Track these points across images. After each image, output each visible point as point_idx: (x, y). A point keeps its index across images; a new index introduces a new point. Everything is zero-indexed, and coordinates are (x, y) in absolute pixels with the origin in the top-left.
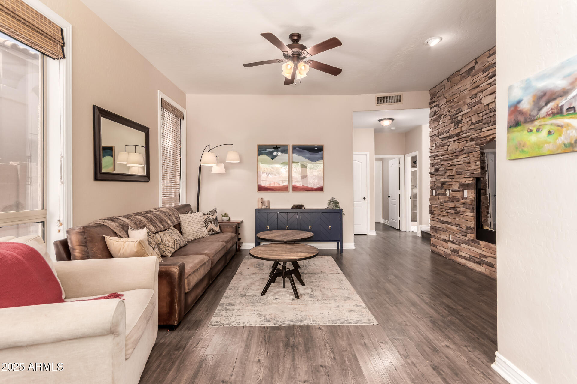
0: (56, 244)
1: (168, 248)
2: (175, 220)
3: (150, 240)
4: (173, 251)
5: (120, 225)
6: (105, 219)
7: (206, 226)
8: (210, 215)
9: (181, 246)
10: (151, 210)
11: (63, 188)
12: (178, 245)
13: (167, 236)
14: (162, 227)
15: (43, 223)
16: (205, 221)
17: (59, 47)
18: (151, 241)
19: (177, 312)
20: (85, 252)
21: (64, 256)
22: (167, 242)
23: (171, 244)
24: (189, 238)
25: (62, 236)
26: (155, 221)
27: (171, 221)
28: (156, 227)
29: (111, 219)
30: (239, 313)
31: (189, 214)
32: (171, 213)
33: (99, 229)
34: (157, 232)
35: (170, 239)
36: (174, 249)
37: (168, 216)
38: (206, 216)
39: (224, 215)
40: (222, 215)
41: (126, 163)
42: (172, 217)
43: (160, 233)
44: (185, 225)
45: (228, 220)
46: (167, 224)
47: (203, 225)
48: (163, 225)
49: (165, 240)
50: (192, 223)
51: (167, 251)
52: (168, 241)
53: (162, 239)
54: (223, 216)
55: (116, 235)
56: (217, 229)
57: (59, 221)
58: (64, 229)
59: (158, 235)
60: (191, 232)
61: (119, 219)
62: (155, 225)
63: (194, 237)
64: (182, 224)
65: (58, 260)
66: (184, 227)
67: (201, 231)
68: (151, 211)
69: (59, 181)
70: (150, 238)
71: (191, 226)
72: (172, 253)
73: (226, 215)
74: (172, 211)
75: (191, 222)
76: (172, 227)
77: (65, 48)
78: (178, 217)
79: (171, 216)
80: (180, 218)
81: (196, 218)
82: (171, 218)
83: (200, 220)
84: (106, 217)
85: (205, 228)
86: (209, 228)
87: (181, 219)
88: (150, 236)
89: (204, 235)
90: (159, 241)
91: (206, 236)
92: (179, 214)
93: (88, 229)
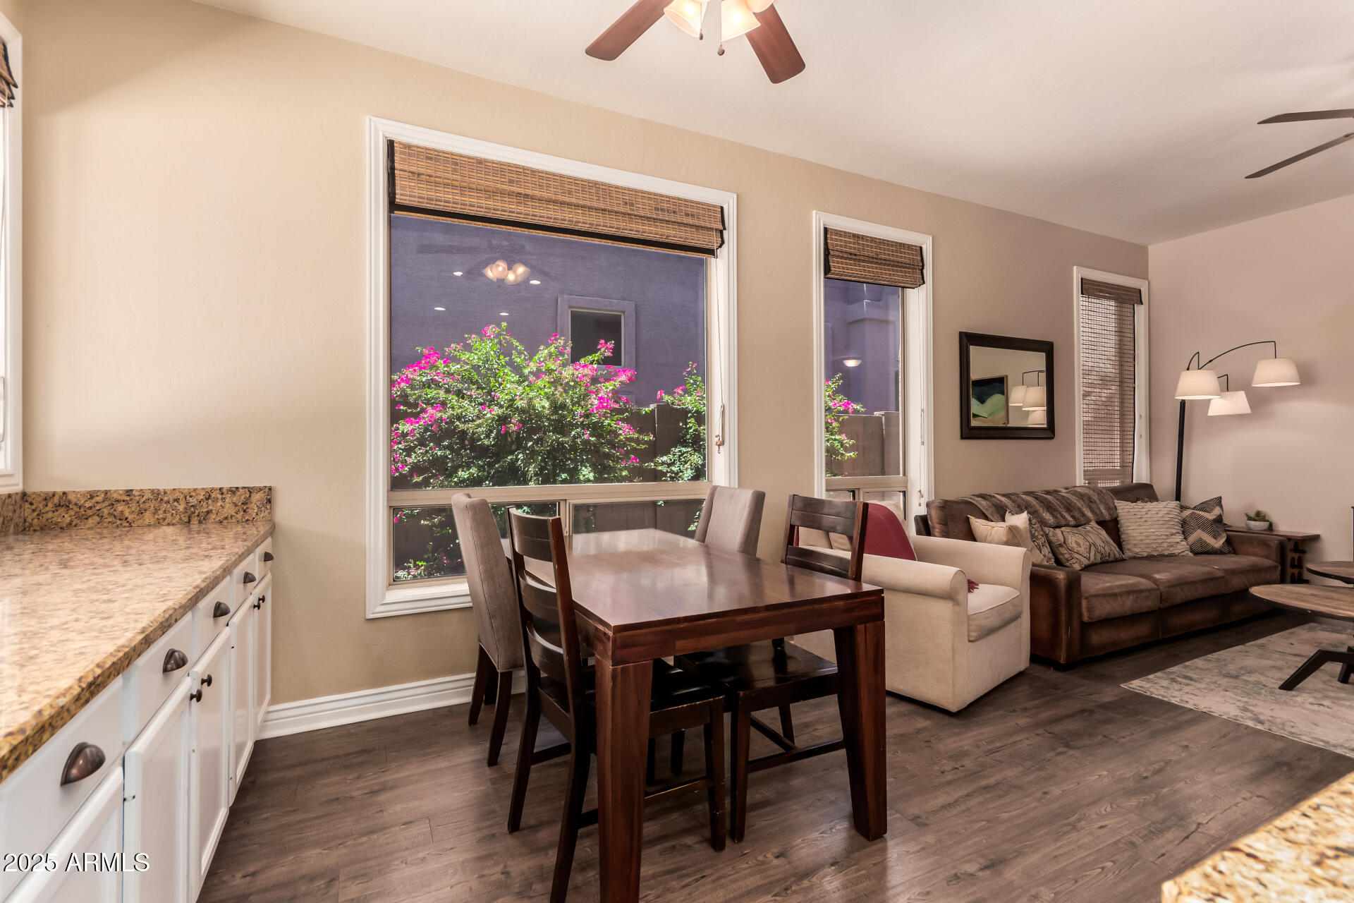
0: (917, 518)
1: (1076, 555)
2: (1104, 511)
3: (1033, 532)
4: (1086, 562)
5: (993, 505)
6: (974, 495)
7: (1185, 534)
8: (1201, 510)
9: (1107, 558)
10: (1058, 489)
11: (924, 448)
12: (1099, 557)
13: (1077, 535)
14: (1070, 518)
15: (904, 493)
16: (1184, 523)
17: (919, 272)
18: (1036, 534)
19: (1064, 643)
20: (945, 532)
21: (923, 529)
22: (1075, 545)
23: (1083, 549)
24: (1137, 550)
25: (923, 511)
26: (1058, 507)
27: (1092, 511)
28: (1056, 517)
29: (982, 496)
30: (1197, 692)
31: (1139, 503)
32: (1095, 498)
33: (963, 506)
34: (1060, 527)
35: (1081, 542)
36: (1089, 560)
37: (1087, 502)
38: (1187, 512)
39: (1252, 515)
40: (1247, 515)
41: (1021, 405)
42: (1097, 505)
43: (1063, 529)
44: (1128, 524)
45: (1266, 528)
46: (1083, 515)
47: (1178, 528)
48: (1073, 517)
49: (1070, 541)
50: (1146, 521)
51: (1074, 561)
52: (1076, 542)
53: (1064, 538)
54: (1250, 519)
55: (986, 518)
56: (1218, 543)
57: (920, 491)
58: (924, 501)
59: (1058, 531)
60: (1142, 540)
61: (994, 497)
62: (1055, 513)
63: (1149, 550)
64: (1122, 522)
65: (917, 534)
66: (1126, 528)
67: (1168, 541)
68: (1056, 491)
69: (919, 441)
70: (1033, 528)
71: (1142, 527)
72: (1083, 566)
73: (1259, 516)
74: (1098, 494)
75: (1144, 520)
76: (1093, 524)
77: (924, 271)
78: (1112, 506)
79: (1095, 502)
80: (1116, 509)
81: (1157, 513)
82: (1094, 506)
83: (1167, 519)
84: (977, 493)
85: (1179, 538)
86: (1192, 538)
87: (1119, 511)
88: (1035, 525)
89: (1177, 552)
90: (1058, 540)
91: (1183, 554)
92: (1116, 501)
93: (950, 504)
